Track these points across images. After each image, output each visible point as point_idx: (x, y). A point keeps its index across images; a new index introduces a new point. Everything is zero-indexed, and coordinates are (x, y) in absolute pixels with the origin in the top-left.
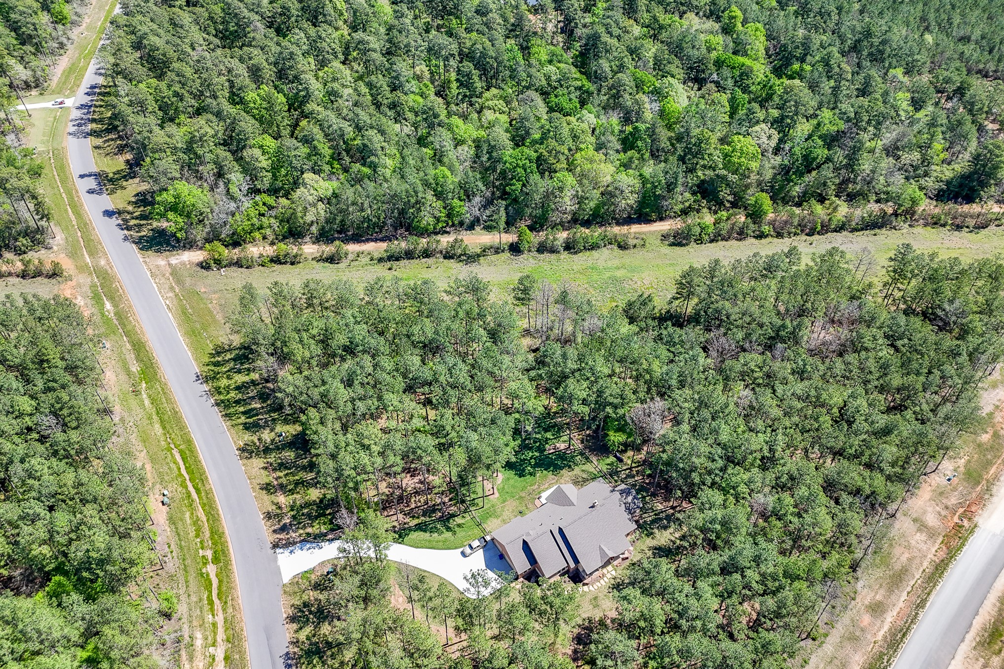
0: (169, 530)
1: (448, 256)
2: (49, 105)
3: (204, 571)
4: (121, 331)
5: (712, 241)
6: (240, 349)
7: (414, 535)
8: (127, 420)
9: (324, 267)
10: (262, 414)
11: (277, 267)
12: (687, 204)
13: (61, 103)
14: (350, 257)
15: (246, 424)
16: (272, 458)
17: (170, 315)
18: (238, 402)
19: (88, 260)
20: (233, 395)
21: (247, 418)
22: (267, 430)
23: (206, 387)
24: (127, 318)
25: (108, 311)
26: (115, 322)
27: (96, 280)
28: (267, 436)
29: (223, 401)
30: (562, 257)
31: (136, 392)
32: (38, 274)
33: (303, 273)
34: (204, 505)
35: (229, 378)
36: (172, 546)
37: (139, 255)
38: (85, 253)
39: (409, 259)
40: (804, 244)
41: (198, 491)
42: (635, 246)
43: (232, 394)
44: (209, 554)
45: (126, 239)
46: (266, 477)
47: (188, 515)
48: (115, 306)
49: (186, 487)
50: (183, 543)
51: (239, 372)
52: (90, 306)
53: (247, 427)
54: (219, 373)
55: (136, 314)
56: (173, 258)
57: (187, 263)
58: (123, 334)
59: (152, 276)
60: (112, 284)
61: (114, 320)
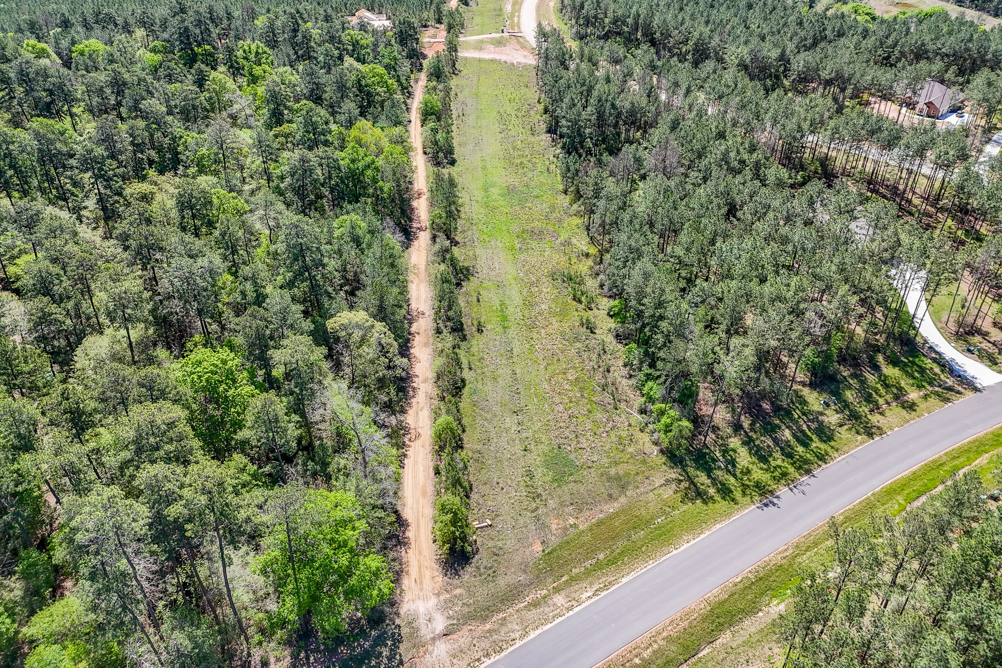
6: (684, 468)
10: (799, 428)
15: (824, 441)
16: (864, 409)
17: (624, 580)
22: (826, 419)
28: (832, 418)
34: (971, 459)
35: (747, 473)
41: (956, 470)
46: (895, 411)
51: (733, 463)
55: (633, 644)
56: (423, 631)
57: (446, 596)
58: (693, 660)
59: (502, 650)
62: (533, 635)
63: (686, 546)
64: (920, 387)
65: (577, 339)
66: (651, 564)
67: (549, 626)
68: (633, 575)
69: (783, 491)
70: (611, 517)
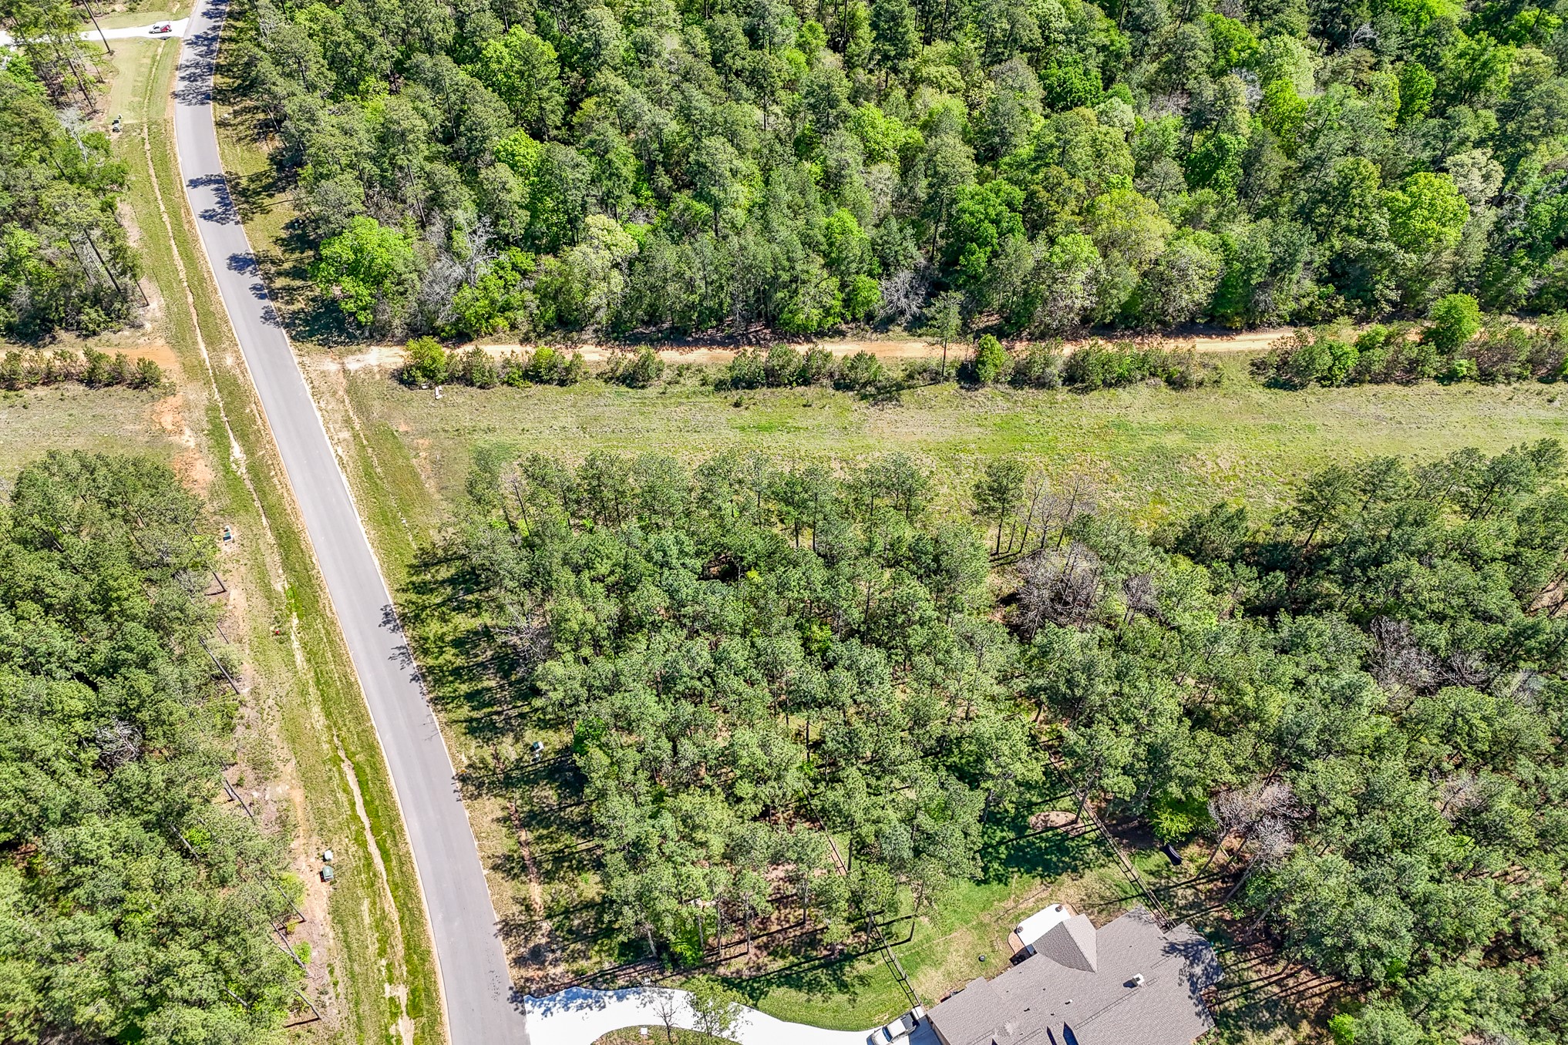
0: (331, 935)
1: (842, 384)
2: (144, 32)
3: (392, 1031)
4: (257, 504)
5: (1351, 382)
7: (778, 993)
8: (264, 691)
9: (619, 394)
10: (499, 701)
11: (536, 389)
12: (1305, 302)
13: (165, 29)
14: (667, 374)
15: (470, 720)
17: (344, 477)
18: (457, 672)
19: (204, 354)
20: (448, 657)
21: (474, 709)
22: (509, 739)
23: (402, 639)
24: (269, 479)
25: (236, 462)
26: (249, 486)
27: (217, 396)
28: (509, 750)
29: (430, 670)
30: (1059, 397)
31: (281, 636)
32: (116, 379)
33: (581, 404)
34: (395, 887)
35: (444, 620)
36: (337, 972)
37: (291, 349)
38: (199, 339)
39: (770, 385)
40: (1536, 400)
41: (385, 855)
42: (1200, 384)
43: (449, 654)
44: (402, 993)
45: (268, 316)
47: (366, 905)
48: (249, 452)
49: (364, 845)
50: (356, 967)
52: (205, 451)
53: (473, 728)
54: (424, 608)
55: (285, 472)
56: (351, 357)
57: (376, 369)
58: (261, 511)
59: (313, 395)
60: (244, 407)
61: (247, 482)
62: (318, 414)
63: (363, 530)
66: (353, 499)
68: (346, 484)
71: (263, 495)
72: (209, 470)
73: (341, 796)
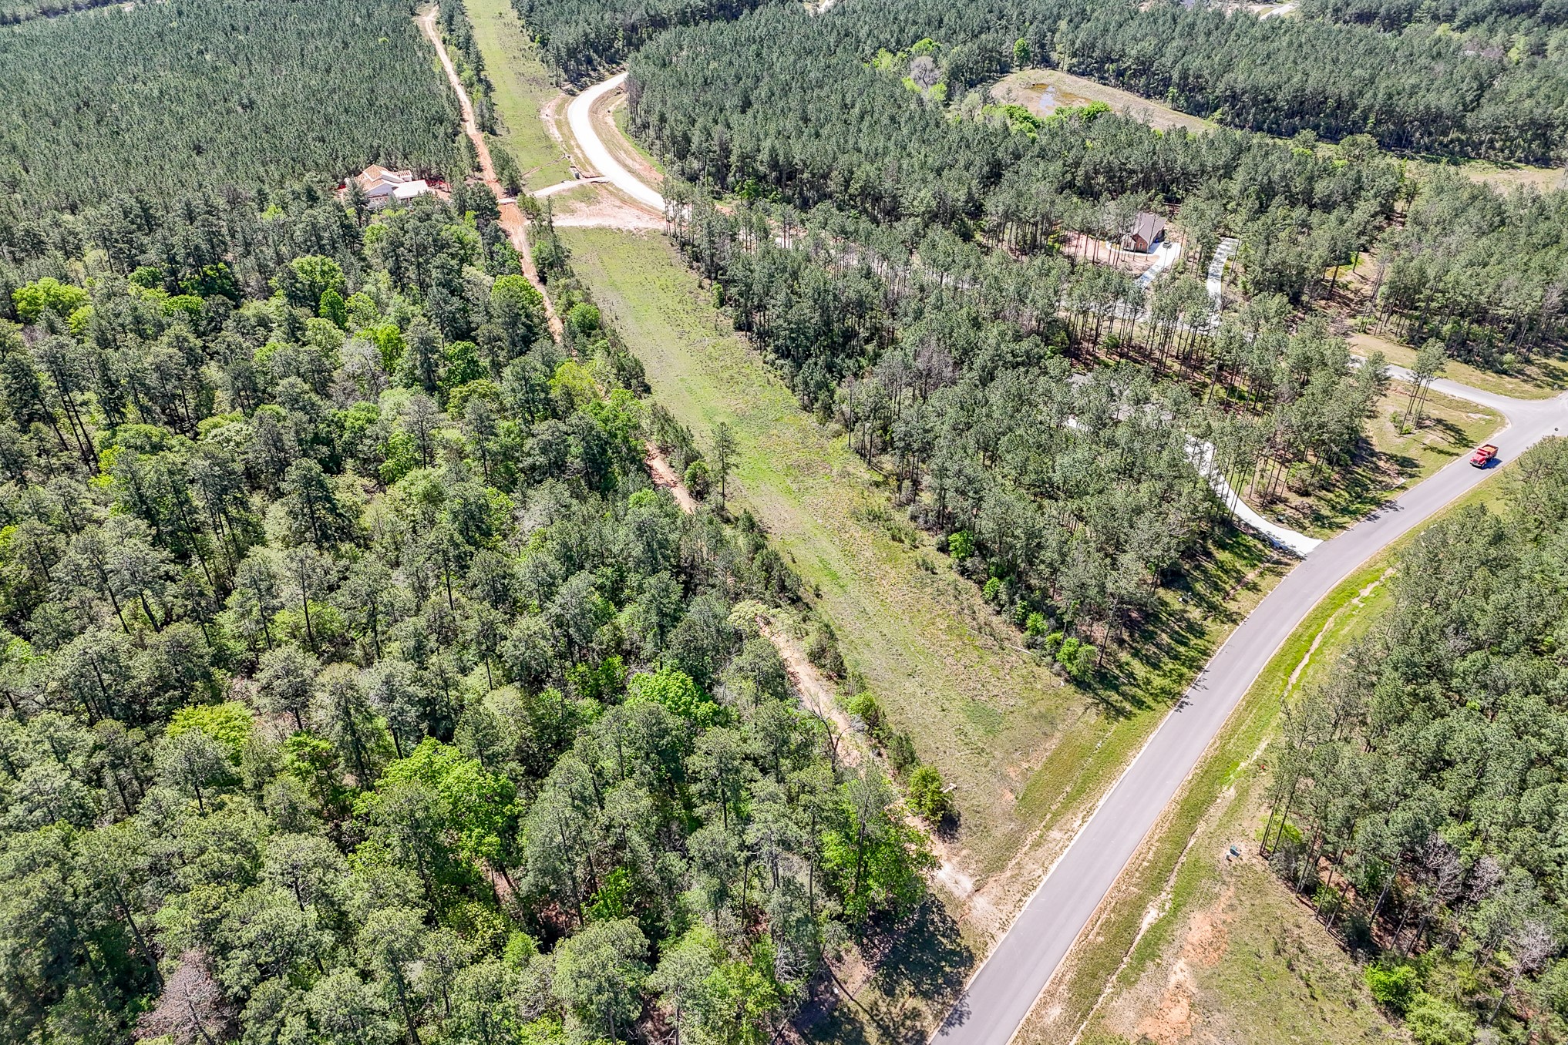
4: (1183, 859)
6: (1094, 690)
10: (1172, 629)
16: (1217, 599)
17: (1101, 803)
24: (1154, 865)
25: (1162, 909)
26: (1173, 878)
27: (1108, 991)
28: (1195, 613)
29: (1190, 667)
31: (1262, 765)
34: (1320, 627)
35: (1148, 682)
37: (989, 956)
41: (1312, 638)
46: (1243, 595)
48: (1138, 906)
51: (1132, 676)
52: (1177, 943)
55: (1136, 852)
56: (957, 893)
57: (956, 860)
58: (1187, 851)
59: (1034, 888)
60: (1100, 947)
61: (1171, 883)
62: (1053, 868)
63: (1134, 761)
64: (1253, 566)
65: (924, 585)
66: (1115, 784)
67: (1061, 858)
68: (1105, 797)
69: (1188, 690)
70: (1058, 752)
71: (1172, 859)
72: (1193, 924)
73: (1310, 672)
